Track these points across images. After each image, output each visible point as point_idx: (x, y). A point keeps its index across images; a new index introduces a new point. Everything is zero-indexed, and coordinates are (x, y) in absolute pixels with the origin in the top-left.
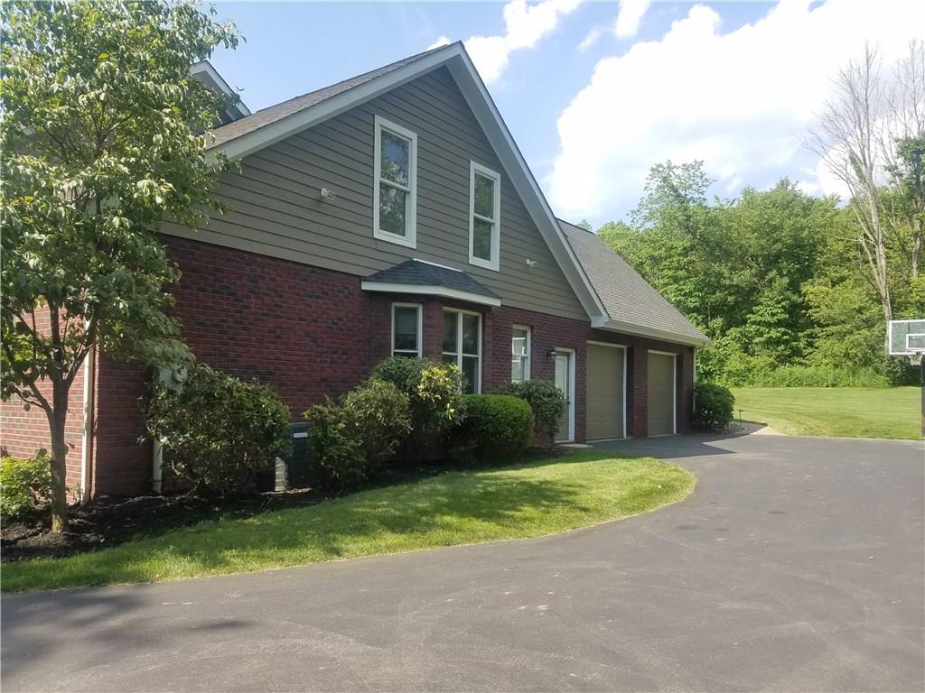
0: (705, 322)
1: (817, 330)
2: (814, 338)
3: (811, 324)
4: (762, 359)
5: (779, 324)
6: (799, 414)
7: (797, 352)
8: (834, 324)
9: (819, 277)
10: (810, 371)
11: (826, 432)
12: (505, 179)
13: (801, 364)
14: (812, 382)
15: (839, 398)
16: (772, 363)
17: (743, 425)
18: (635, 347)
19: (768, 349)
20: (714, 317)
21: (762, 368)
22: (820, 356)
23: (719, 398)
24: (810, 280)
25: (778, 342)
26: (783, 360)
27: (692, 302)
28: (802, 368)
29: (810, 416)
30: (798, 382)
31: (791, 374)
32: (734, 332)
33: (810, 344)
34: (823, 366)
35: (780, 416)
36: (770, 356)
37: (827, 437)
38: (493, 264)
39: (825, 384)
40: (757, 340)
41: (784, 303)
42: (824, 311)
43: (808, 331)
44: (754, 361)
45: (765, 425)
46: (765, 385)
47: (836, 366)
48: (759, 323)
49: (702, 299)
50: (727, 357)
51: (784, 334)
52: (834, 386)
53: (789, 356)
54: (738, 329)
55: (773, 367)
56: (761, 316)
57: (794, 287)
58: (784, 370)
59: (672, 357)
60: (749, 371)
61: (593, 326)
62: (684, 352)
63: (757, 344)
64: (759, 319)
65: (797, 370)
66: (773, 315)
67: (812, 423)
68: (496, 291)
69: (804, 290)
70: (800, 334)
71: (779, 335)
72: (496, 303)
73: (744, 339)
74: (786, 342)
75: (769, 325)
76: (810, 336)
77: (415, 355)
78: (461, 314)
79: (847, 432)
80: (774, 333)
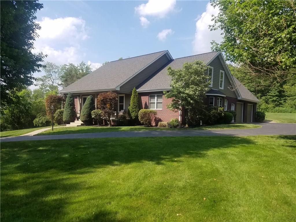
0: (256, 95)
1: (287, 98)
2: (286, 100)
3: (285, 96)
4: (271, 105)
5: (276, 96)
6: (280, 119)
7: (281, 104)
8: (292, 96)
9: (288, 83)
10: (284, 109)
11: (286, 122)
12: (225, 72)
13: (282, 107)
14: (285, 112)
15: (291, 115)
16: (274, 106)
17: (267, 121)
18: (245, 103)
19: (273, 102)
20: (258, 93)
21: (271, 108)
22: (287, 105)
23: (262, 114)
24: (286, 84)
25: (276, 101)
26: (277, 105)
27: (252, 89)
28: (282, 108)
29: (283, 119)
30: (281, 112)
31: (279, 109)
32: (264, 98)
33: (285, 102)
34: (288, 107)
35: (276, 119)
36: (273, 105)
37: (286, 123)
38: (222, 88)
39: (288, 112)
40: (270, 100)
41: (278, 90)
42: (289, 93)
43: (284, 98)
44: (269, 106)
45: (272, 121)
46: (272, 112)
47: (292, 107)
48: (271, 95)
49: (255, 88)
50: (261, 104)
51: (277, 99)
52: (291, 113)
53: (279, 105)
54: (265, 97)
55: (274, 107)
56: (271, 93)
57: (281, 86)
58: (277, 108)
59: (252, 105)
60: (267, 108)
61: (238, 99)
62: (254, 104)
63: (270, 101)
64: (271, 94)
65: (281, 108)
66: (275, 93)
67: (283, 120)
68: (225, 94)
69: (284, 87)
70: (282, 99)
71: (276, 99)
72: (225, 96)
73: (266, 100)
74: (278, 101)
75: (273, 96)
76: (285, 99)
77: (213, 105)
78: (220, 98)
79: (291, 122)
80: (274, 99)
